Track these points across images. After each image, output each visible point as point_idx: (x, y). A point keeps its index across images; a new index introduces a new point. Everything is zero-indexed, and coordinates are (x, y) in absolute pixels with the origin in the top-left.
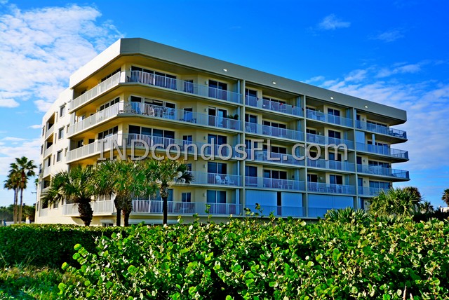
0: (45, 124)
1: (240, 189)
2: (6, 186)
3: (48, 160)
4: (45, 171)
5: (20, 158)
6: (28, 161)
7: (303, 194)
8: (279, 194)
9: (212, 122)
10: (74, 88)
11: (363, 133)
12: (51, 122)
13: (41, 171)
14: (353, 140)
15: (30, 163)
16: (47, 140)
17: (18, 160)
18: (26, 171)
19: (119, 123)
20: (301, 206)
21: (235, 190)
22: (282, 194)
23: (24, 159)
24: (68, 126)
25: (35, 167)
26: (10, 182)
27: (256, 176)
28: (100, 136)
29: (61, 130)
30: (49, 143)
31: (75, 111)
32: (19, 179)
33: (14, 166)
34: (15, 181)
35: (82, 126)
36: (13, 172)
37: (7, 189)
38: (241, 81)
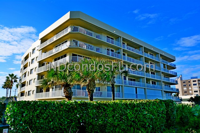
0: (23, 59)
1: (122, 86)
2: (3, 87)
3: (24, 75)
4: (23, 80)
5: (11, 74)
6: (14, 75)
7: (145, 89)
8: (136, 88)
9: (108, 54)
10: (41, 39)
11: (163, 64)
12: (26, 58)
13: (20, 80)
14: (160, 66)
15: (15, 77)
16: (24, 66)
17: (10, 75)
18: (13, 80)
19: (68, 52)
20: (144, 94)
21: (119, 86)
22: (137, 88)
23: (13, 75)
24: (37, 58)
25: (17, 78)
26: (5, 85)
27: (126, 80)
28: (55, 60)
29: (33, 60)
30: (25, 67)
31: (42, 49)
32: (9, 84)
33: (8, 78)
34: (7, 85)
35: (45, 56)
36: (7, 80)
37: (3, 88)
38: (121, 37)
